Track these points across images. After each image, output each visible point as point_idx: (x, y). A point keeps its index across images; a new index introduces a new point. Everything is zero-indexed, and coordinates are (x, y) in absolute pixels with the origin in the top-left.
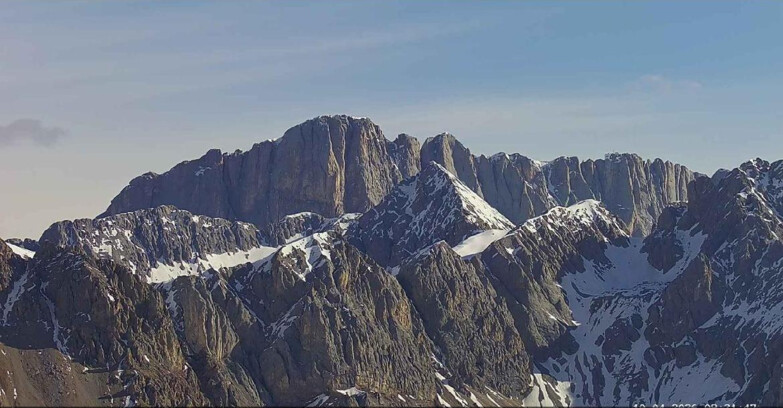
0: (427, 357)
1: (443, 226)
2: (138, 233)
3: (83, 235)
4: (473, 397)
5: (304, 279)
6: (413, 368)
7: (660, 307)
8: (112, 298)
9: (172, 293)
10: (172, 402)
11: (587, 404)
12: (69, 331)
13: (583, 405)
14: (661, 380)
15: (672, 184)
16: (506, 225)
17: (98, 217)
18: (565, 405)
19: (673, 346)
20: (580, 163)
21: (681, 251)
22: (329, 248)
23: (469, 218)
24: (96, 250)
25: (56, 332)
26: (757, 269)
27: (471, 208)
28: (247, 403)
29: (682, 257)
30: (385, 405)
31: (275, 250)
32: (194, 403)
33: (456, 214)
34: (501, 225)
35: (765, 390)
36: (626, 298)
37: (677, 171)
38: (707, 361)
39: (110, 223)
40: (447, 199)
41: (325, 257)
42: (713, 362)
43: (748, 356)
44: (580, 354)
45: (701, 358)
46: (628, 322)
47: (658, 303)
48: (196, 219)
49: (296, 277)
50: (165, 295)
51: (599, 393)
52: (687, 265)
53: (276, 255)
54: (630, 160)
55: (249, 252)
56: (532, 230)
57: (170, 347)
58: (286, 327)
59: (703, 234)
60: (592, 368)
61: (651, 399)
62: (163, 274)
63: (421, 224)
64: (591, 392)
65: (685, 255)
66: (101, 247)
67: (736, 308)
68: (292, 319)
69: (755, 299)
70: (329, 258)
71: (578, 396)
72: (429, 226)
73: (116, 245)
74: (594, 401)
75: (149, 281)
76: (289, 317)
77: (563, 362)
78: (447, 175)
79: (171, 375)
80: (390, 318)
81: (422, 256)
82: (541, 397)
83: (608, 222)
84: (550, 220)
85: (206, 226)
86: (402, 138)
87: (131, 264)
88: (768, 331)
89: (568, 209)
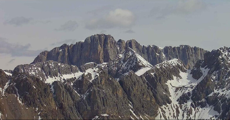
0: (127, 105)
1: (132, 66)
2: (43, 68)
3: (26, 69)
4: (141, 117)
5: (91, 82)
6: (123, 108)
7: (196, 90)
8: (35, 88)
9: (52, 86)
10: (52, 118)
11: (174, 119)
12: (22, 97)
13: (173, 119)
14: (196, 112)
15: (199, 54)
16: (151, 66)
17: (31, 64)
18: (168, 119)
19: (199, 101)
20: (172, 47)
21: (202, 74)
22: (98, 73)
23: (140, 64)
24: (30, 73)
25: (18, 98)
26: (224, 79)
27: (140, 61)
28: (74, 119)
29: (202, 75)
30: (115, 119)
31: (83, 73)
32: (59, 118)
33: (136, 63)
34: (149, 66)
35: (226, 115)
36: (186, 87)
37: (201, 50)
38: (210, 106)
39: (34, 65)
40: (133, 58)
41: (97, 75)
42: (211, 106)
43: (221, 104)
44: (172, 104)
45: (208, 105)
46: (186, 95)
47: (195, 89)
48: (59, 64)
49: (89, 81)
50: (50, 87)
51: (178, 116)
52: (204, 78)
53: (83, 75)
54: (187, 47)
55: (75, 74)
56: (158, 67)
57: (52, 102)
58: (86, 96)
59: (208, 69)
60: (176, 108)
61: (193, 117)
62: (50, 80)
63: (125, 66)
64: (175, 115)
65: (203, 75)
66: (32, 72)
67: (218, 90)
68: (88, 94)
69: (224, 88)
70: (99, 76)
71: (172, 116)
72: (128, 66)
73: (36, 72)
74: (176, 118)
75: (46, 82)
76: (87, 93)
77: (167, 106)
78: (133, 51)
79: (52, 110)
80: (116, 93)
81: (126, 75)
82: (161, 117)
83: (181, 65)
84: (163, 65)
85: (62, 66)
86: (120, 41)
87: (40, 77)
88: (227, 97)
89: (169, 61)
